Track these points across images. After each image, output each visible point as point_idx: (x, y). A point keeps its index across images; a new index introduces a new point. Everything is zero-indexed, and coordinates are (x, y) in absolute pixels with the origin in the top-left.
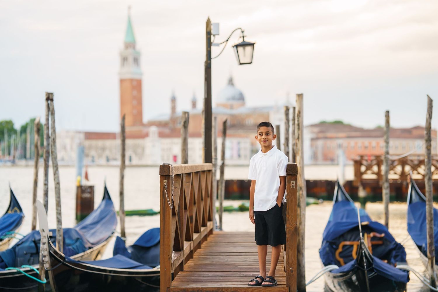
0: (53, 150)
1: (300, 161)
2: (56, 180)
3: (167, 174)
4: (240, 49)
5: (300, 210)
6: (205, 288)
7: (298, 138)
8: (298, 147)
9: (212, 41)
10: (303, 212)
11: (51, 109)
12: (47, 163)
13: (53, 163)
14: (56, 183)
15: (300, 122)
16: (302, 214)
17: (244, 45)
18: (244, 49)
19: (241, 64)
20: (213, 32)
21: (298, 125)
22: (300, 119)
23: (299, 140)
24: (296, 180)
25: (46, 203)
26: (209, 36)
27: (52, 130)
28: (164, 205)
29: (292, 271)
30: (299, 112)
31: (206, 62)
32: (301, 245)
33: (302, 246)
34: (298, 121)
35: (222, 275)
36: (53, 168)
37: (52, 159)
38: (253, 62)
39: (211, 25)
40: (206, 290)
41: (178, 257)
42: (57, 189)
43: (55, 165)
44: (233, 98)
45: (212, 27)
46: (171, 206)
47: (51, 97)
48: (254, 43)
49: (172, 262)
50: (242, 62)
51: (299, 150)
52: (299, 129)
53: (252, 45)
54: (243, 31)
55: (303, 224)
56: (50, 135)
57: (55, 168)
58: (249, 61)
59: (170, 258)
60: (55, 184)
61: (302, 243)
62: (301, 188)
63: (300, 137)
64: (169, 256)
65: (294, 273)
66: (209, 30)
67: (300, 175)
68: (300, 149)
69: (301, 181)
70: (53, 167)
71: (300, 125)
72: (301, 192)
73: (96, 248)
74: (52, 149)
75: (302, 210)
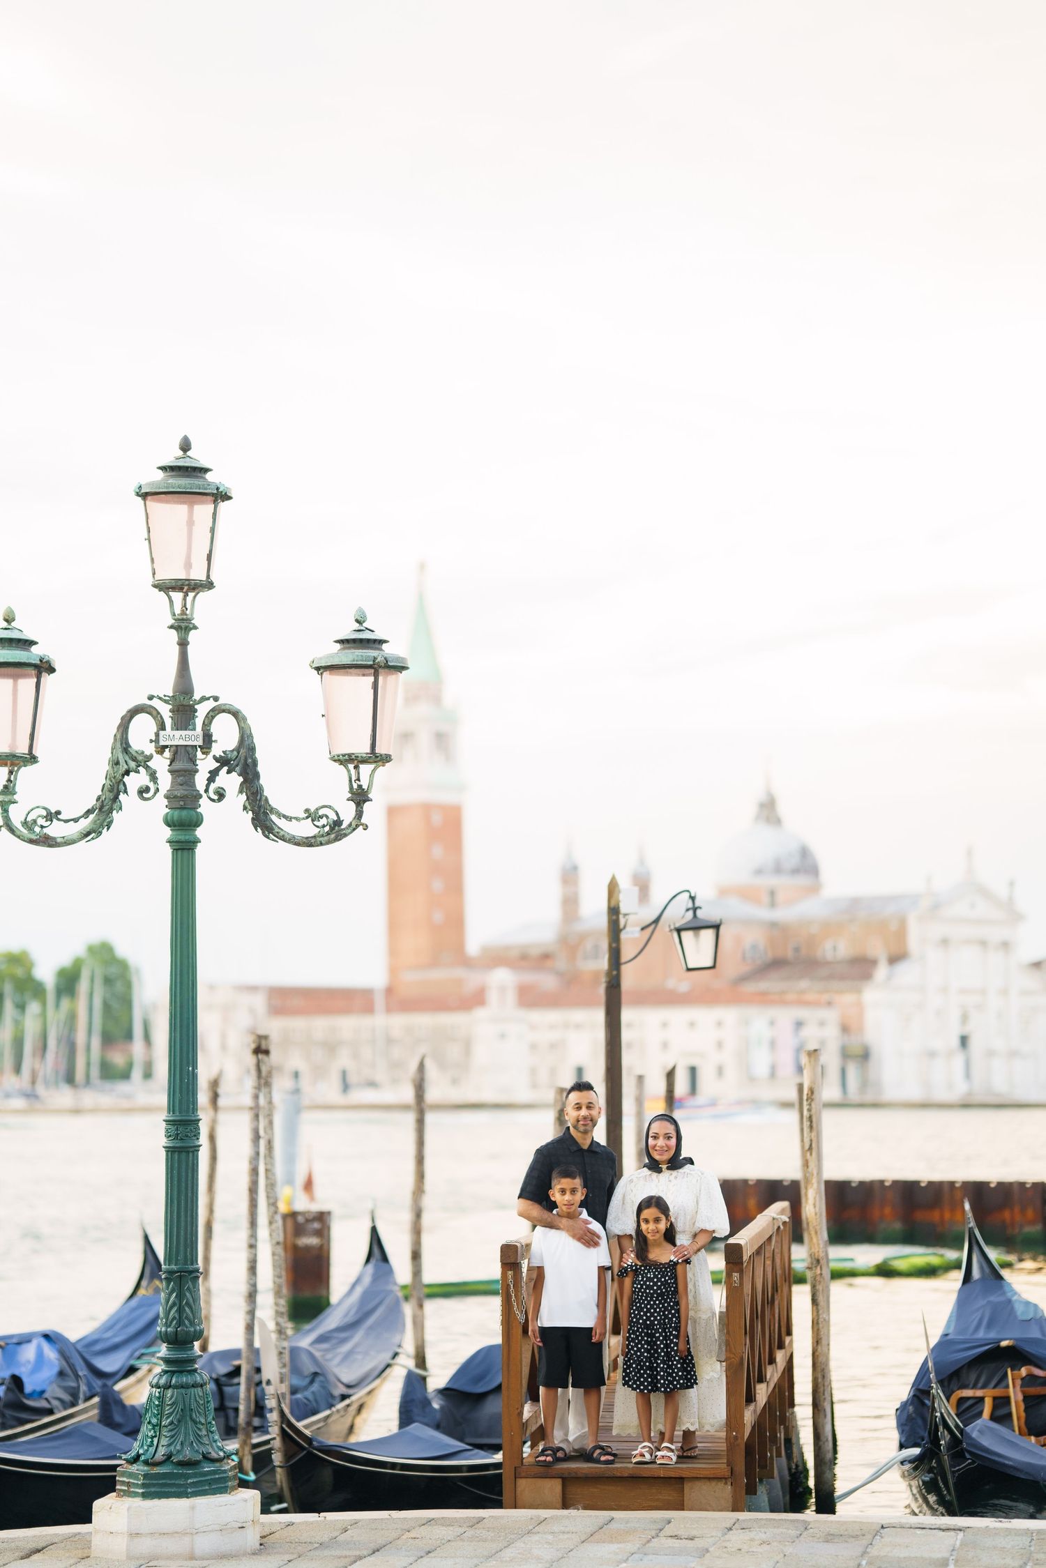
0: (269, 1167)
1: (815, 1198)
2: (274, 1234)
3: (512, 1261)
4: (687, 936)
5: (818, 1312)
6: (584, 1468)
7: (810, 1148)
8: (810, 1169)
9: (622, 925)
10: (823, 1316)
11: (264, 1073)
12: (254, 1196)
13: (268, 1197)
14: (274, 1242)
15: (813, 1111)
16: (821, 1320)
17: (696, 927)
18: (697, 936)
19: (689, 970)
20: (623, 909)
21: (810, 1118)
22: (813, 1105)
23: (811, 1154)
24: (741, 1272)
25: (252, 1289)
26: (614, 917)
27: (267, 1121)
28: (509, 1318)
29: (736, 1438)
30: (812, 1091)
31: (609, 973)
32: (821, 1390)
33: (824, 1394)
34: (809, 1110)
35: (619, 1448)
36: (268, 1211)
37: (267, 1186)
38: (717, 965)
39: (619, 892)
40: (584, 1472)
41: (535, 1412)
42: (276, 1258)
43: (271, 1201)
44: (778, 869)
45: (622, 897)
46: (521, 1318)
47: (263, 1047)
48: (718, 922)
49: (524, 1421)
50: (690, 966)
51: (813, 1175)
52: (811, 1127)
53: (717, 927)
54: (693, 895)
55: (824, 1342)
56: (262, 1133)
57: (273, 1209)
58: (709, 963)
59: (521, 1413)
60: (272, 1245)
61: (824, 1385)
62: (818, 1261)
63: (814, 1145)
64: (518, 1409)
65: (739, 1440)
66: (613, 904)
67: (816, 1233)
68: (815, 1172)
69: (818, 1244)
70: (269, 1205)
71: (814, 1119)
72: (818, 1271)
73: (358, 1395)
74: (266, 1164)
75: (820, 1312)
